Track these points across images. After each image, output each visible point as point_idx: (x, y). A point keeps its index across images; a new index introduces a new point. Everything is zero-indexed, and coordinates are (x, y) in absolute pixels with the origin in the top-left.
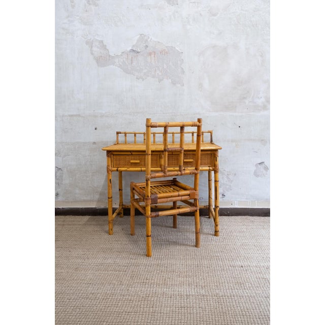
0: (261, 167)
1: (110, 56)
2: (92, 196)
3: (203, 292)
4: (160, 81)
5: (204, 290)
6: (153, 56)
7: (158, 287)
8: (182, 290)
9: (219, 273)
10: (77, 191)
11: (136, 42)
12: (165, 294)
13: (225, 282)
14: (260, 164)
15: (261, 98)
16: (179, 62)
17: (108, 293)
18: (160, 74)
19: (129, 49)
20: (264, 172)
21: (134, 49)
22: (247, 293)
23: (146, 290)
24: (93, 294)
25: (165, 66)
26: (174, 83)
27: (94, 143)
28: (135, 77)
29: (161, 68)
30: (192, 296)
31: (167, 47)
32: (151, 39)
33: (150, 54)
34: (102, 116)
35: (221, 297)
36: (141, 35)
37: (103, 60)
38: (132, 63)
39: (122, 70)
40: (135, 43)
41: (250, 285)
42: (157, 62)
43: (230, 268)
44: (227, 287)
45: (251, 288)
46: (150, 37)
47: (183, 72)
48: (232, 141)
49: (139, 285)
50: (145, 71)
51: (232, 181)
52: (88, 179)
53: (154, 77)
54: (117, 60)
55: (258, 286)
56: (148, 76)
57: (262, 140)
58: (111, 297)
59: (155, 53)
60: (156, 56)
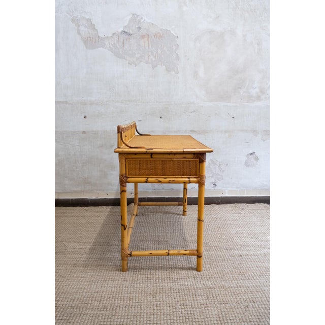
0: (252, 158)
1: (99, 37)
2: (83, 187)
3: (209, 284)
4: (154, 67)
5: (210, 282)
6: (146, 39)
7: (163, 282)
8: (189, 283)
9: (220, 264)
10: (67, 182)
11: (128, 22)
12: (172, 289)
13: (228, 273)
14: (250, 154)
15: (256, 88)
16: (174, 47)
17: (113, 291)
18: (154, 59)
19: (121, 30)
20: (255, 162)
21: (126, 31)
22: (252, 283)
23: (152, 286)
24: (98, 292)
25: (159, 52)
26: (168, 70)
27: (84, 132)
28: (127, 62)
29: (155, 53)
30: (200, 289)
31: (161, 30)
32: (144, 20)
33: (143, 37)
34: (92, 104)
35: (228, 289)
36: (133, 14)
37: (92, 41)
38: (123, 46)
39: (112, 54)
40: (126, 24)
41: (253, 275)
42: (150, 47)
43: (230, 258)
44: (231, 277)
45: (255, 278)
46: (143, 18)
47: (178, 58)
48: (225, 132)
49: (144, 281)
50: (138, 55)
51: (223, 171)
52: (78, 169)
53: (147, 62)
54: (107, 43)
55: (261, 275)
56: (141, 61)
57: (254, 131)
58: (117, 296)
59: (148, 35)
60: (149, 39)
